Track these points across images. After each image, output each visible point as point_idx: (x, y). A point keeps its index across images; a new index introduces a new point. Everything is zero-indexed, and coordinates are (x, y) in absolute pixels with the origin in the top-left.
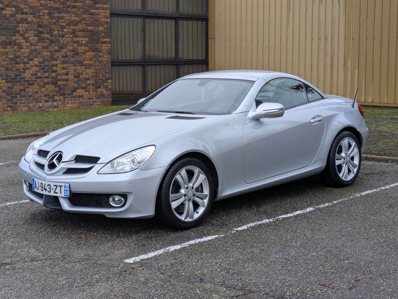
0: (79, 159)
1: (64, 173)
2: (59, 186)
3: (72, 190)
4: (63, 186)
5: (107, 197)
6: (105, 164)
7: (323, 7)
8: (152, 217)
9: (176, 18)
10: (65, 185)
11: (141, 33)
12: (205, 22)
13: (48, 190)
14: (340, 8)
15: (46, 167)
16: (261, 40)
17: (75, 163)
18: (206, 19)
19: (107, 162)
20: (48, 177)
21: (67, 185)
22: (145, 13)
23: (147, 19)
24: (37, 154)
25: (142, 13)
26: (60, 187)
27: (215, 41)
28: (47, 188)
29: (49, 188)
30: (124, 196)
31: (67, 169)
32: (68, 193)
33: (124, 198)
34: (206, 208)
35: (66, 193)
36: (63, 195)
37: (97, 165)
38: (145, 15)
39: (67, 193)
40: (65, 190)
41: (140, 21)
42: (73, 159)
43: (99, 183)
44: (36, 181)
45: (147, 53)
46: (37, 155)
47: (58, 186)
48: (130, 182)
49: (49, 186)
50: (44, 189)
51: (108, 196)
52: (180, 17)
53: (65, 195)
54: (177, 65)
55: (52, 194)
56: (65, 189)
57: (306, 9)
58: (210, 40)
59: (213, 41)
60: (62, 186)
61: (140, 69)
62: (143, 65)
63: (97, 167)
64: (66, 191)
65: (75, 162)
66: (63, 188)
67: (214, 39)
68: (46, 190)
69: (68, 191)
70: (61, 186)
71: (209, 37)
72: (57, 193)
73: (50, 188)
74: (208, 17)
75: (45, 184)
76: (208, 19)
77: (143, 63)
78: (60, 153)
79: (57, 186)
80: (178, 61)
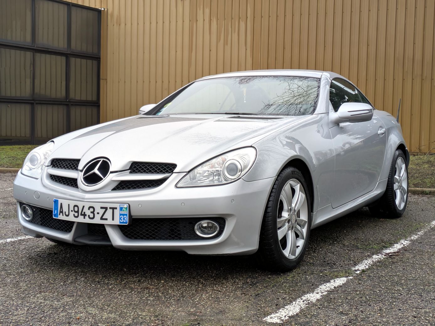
0: (136, 167)
1: (114, 189)
2: (110, 208)
3: (133, 214)
4: (118, 209)
5: (191, 223)
6: (186, 173)
7: (228, 48)
8: (252, 254)
9: (67, 55)
10: (121, 206)
11: (30, 68)
12: (96, 61)
13: (89, 216)
14: (246, 49)
15: (81, 182)
16: (159, 82)
17: (130, 174)
18: (98, 58)
19: (188, 170)
20: (88, 196)
21: (125, 206)
22: (35, 46)
23: (37, 53)
24: (51, 165)
25: (32, 46)
26: (111, 210)
27: (107, 82)
28: (88, 212)
29: (91, 212)
30: (221, 221)
31: (118, 183)
32: (127, 219)
33: (219, 224)
34: (305, 240)
35: (122, 219)
36: (117, 222)
37: (174, 175)
38: (35, 48)
39: (124, 219)
40: (121, 215)
41: (29, 54)
42: (128, 168)
43: (183, 202)
44: (61, 204)
45: (37, 91)
46: (51, 167)
47: (108, 208)
48: (232, 199)
49: (92, 210)
50: (81, 215)
51: (192, 221)
52: (71, 53)
53: (120, 222)
54: (67, 105)
55: (97, 220)
56: (121, 213)
57: (210, 50)
58: (101, 81)
59: (105, 82)
60: (116, 208)
61: (28, 108)
62: (32, 104)
63: (173, 178)
64: (123, 215)
65: (131, 172)
66: (117, 212)
67: (106, 79)
68: (84, 215)
69: (126, 215)
70: (113, 209)
71: (101, 77)
72: (106, 219)
73: (93, 212)
74: (100, 56)
75: (84, 207)
76: (100, 58)
77: (32, 102)
78: (102, 159)
79: (106, 209)
80: (69, 102)
